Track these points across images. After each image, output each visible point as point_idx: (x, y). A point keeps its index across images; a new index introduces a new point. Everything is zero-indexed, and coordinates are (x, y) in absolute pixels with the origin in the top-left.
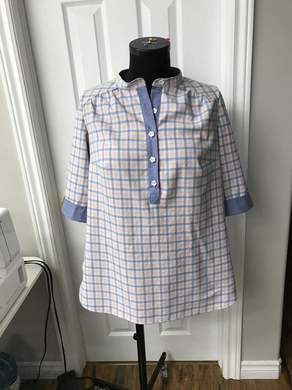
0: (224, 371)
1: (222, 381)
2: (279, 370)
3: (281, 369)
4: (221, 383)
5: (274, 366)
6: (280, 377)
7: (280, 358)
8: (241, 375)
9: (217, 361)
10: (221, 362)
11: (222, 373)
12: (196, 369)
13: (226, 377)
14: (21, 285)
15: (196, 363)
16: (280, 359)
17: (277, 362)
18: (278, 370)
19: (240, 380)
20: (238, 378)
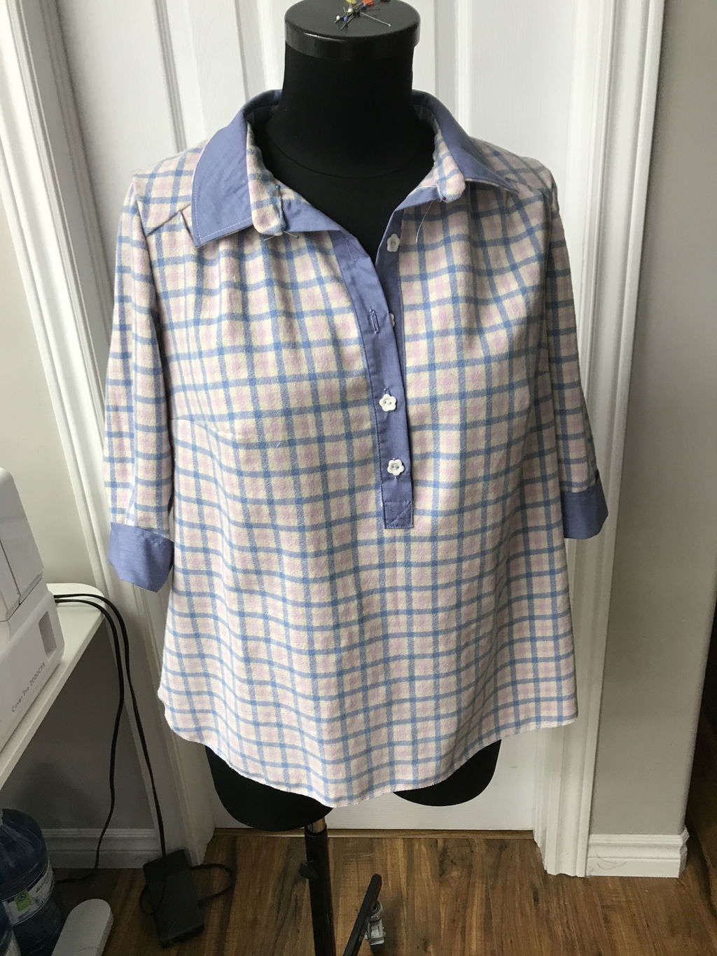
0: (546, 857)
1: (541, 879)
2: (682, 857)
3: (686, 854)
4: (538, 883)
5: (669, 847)
6: (682, 874)
7: (686, 830)
8: (588, 868)
9: (531, 832)
10: (540, 835)
11: (542, 860)
12: (480, 849)
13: (551, 870)
14: (49, 660)
15: (480, 836)
16: (686, 833)
17: (678, 840)
18: (679, 856)
19: (585, 879)
20: (580, 874)
